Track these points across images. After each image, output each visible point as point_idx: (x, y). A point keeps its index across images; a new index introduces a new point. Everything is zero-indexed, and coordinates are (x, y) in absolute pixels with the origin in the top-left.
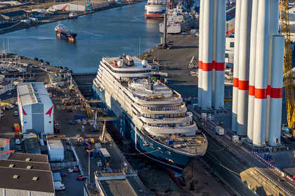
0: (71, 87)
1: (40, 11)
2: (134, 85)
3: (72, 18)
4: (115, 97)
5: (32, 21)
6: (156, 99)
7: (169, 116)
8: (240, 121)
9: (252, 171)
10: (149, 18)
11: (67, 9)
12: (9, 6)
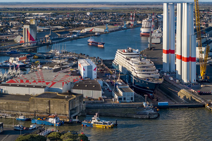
0: (102, 64)
1: (77, 31)
2: (132, 59)
3: (97, 35)
4: (124, 66)
5: (74, 37)
6: (142, 64)
7: (148, 71)
8: (179, 73)
9: (182, 91)
10: (143, 36)
11: (93, 31)
12: (57, 29)
